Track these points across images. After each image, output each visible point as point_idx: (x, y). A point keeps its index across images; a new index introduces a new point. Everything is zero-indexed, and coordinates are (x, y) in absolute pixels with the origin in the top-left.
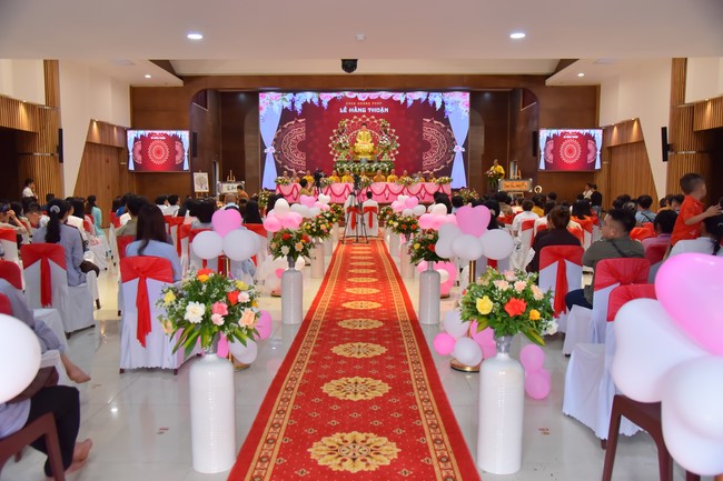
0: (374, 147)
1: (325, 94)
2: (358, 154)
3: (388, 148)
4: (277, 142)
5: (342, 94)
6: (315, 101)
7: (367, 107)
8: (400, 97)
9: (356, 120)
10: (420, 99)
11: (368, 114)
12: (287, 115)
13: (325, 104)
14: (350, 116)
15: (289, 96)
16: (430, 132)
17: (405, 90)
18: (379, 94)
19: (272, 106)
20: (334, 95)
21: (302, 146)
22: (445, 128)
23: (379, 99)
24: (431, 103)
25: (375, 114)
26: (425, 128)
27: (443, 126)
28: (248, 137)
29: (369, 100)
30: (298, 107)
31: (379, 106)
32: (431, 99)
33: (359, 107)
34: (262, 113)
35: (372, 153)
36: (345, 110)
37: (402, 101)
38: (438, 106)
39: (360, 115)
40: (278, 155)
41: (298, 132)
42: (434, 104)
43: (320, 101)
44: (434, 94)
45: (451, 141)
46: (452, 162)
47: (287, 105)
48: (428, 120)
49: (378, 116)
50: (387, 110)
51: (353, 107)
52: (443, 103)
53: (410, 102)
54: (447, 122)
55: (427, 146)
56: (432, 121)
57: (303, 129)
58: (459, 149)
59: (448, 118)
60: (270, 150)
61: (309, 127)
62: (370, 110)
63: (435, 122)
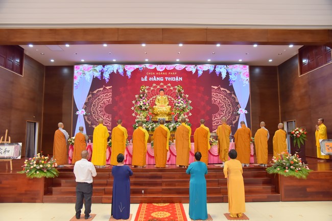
0: (171, 109)
1: (129, 66)
2: (157, 115)
3: (183, 110)
4: (88, 105)
5: (143, 66)
6: (121, 71)
7: (164, 76)
8: (192, 69)
9: (155, 87)
10: (208, 70)
11: (165, 82)
12: (97, 83)
13: (129, 74)
14: (149, 83)
15: (99, 68)
16: (218, 96)
17: (196, 64)
18: (174, 66)
20: (137, 67)
21: (108, 109)
22: (231, 94)
23: (174, 70)
24: (218, 73)
25: (170, 82)
26: (213, 94)
27: (228, 92)
28: (65, 105)
29: (166, 70)
30: (107, 76)
31: (175, 76)
32: (218, 70)
33: (157, 76)
34: (75, 81)
35: (169, 115)
36: (146, 79)
37: (194, 72)
38: (224, 75)
39: (158, 83)
40: (88, 117)
41: (105, 97)
42: (220, 74)
43: (125, 71)
44: (220, 66)
45: (236, 105)
46: (237, 122)
47: (98, 74)
48: (216, 87)
49: (174, 84)
50: (181, 79)
51: (152, 76)
52: (228, 73)
53: (200, 73)
54: (231, 89)
55: (215, 109)
56: (219, 88)
57: (110, 94)
58: (242, 111)
59: (232, 86)
60: (81, 112)
61: (115, 93)
62: (166, 78)
63: (222, 89)
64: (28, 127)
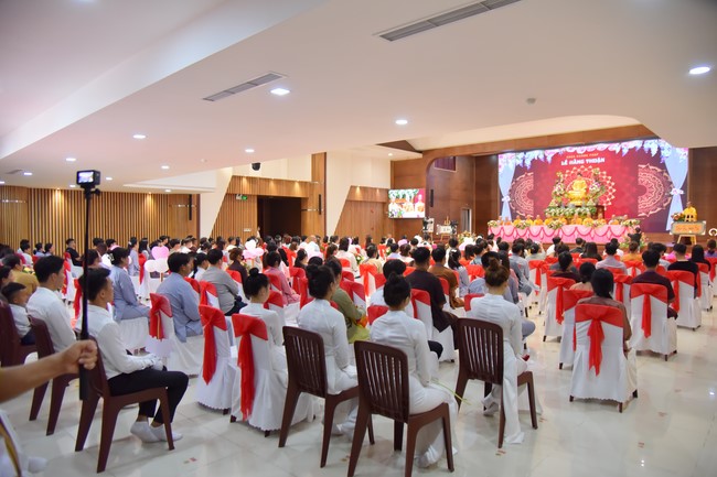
0: (587, 193)
1: (549, 151)
4: (512, 192)
5: (563, 149)
6: (541, 157)
7: (585, 158)
8: (616, 147)
10: (635, 148)
11: (586, 165)
12: (519, 170)
13: (549, 159)
14: (570, 167)
15: (521, 155)
16: (646, 176)
17: (620, 141)
18: (595, 146)
19: (507, 164)
20: (557, 151)
21: (531, 195)
22: (662, 173)
23: (596, 151)
24: (646, 150)
25: (592, 164)
26: (641, 174)
27: (659, 170)
28: (493, 192)
29: (586, 152)
30: (528, 163)
31: (596, 157)
32: (646, 146)
33: (578, 159)
34: (500, 170)
36: (566, 163)
37: (618, 151)
38: (654, 152)
39: (578, 166)
40: (512, 203)
41: (528, 183)
42: (650, 150)
43: (545, 157)
44: (649, 141)
45: (668, 184)
46: (669, 205)
47: (520, 162)
48: (644, 166)
49: (595, 165)
50: (603, 160)
51: (572, 159)
52: (659, 149)
53: (625, 151)
54: (663, 166)
55: (642, 190)
56: (647, 167)
57: (532, 181)
58: (677, 192)
59: (664, 164)
60: (506, 199)
61: (536, 178)
62: (587, 161)
63: (651, 167)
64: (463, 215)
